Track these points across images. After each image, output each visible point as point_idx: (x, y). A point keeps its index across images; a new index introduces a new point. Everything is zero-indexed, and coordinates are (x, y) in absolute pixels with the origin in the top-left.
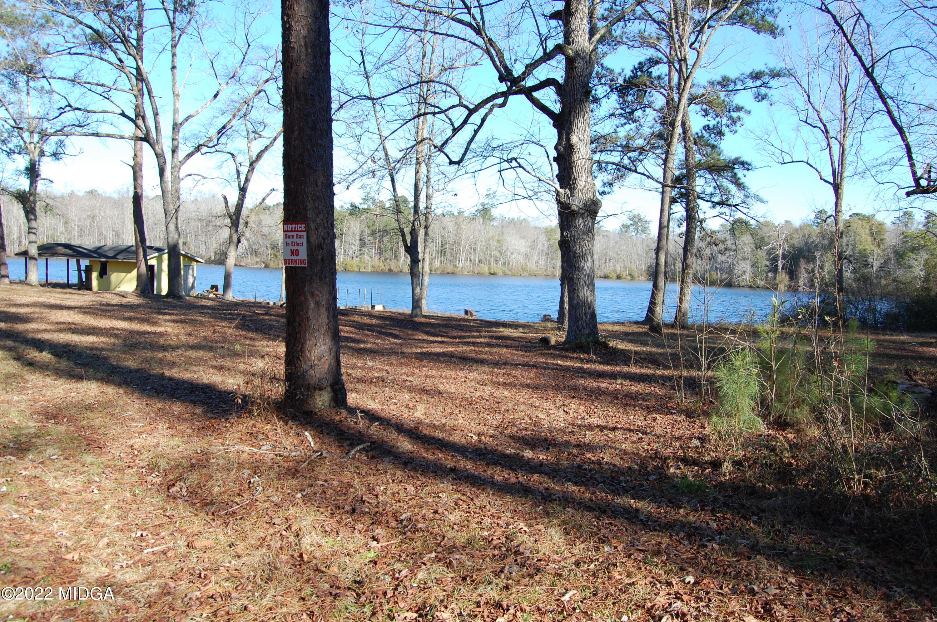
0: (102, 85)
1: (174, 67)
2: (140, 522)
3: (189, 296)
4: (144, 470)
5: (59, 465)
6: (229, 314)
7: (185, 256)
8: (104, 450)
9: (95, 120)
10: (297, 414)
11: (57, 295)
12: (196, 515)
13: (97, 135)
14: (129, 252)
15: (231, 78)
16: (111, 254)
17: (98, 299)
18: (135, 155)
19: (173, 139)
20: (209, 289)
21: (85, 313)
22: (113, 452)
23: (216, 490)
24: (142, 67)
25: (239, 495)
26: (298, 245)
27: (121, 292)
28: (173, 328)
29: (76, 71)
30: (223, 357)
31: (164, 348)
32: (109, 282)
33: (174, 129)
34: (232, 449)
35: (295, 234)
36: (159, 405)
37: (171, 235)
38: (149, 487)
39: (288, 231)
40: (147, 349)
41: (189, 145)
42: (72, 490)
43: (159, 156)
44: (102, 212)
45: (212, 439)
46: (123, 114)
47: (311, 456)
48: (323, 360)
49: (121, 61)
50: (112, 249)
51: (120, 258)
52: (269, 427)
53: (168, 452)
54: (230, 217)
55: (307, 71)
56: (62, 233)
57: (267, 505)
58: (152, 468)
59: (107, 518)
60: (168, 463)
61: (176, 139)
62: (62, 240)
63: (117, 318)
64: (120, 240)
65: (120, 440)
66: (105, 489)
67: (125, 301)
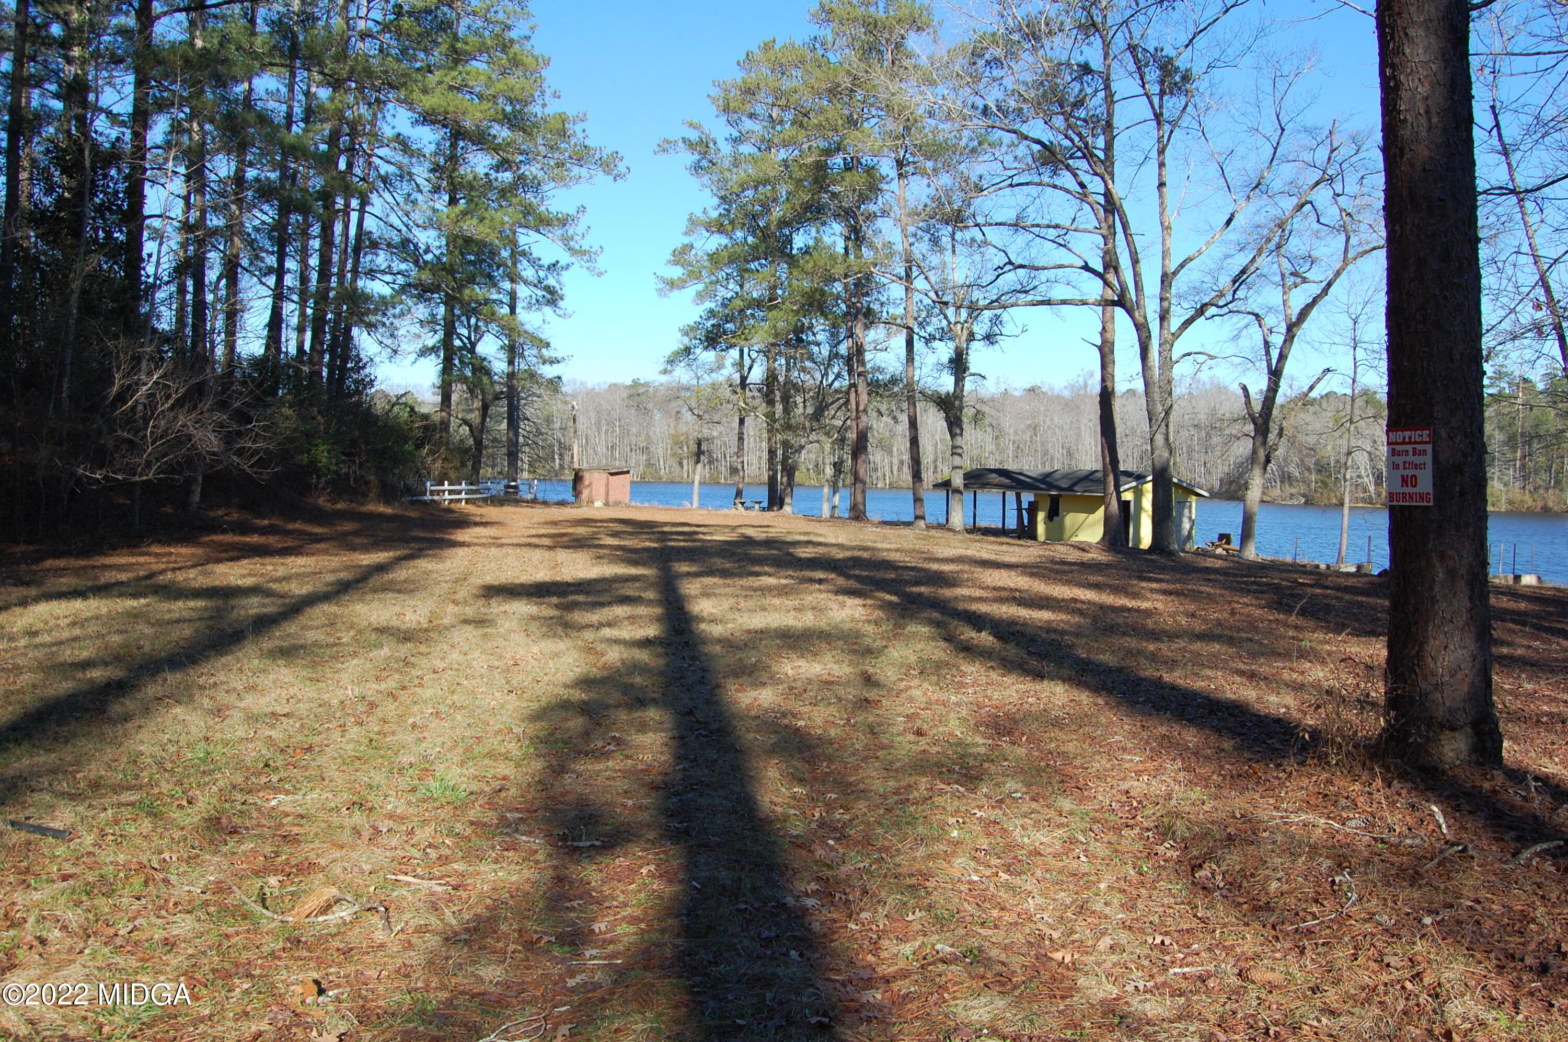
0: (1056, 227)
1: (1162, 185)
2: (1157, 920)
3: (1183, 551)
4: (1150, 834)
5: (1025, 809)
6: (1254, 583)
7: (1178, 486)
8: (1086, 793)
9: (1044, 279)
10: (1409, 770)
11: (990, 547)
12: (1247, 924)
13: (1048, 302)
14: (1092, 481)
15: (1254, 189)
16: (1064, 484)
17: (1047, 553)
18: (1104, 328)
19: (1162, 299)
20: (1216, 540)
21: (1032, 575)
22: (1101, 798)
23: (1274, 886)
24: (1113, 191)
25: (1316, 901)
26: (1416, 466)
27: (1082, 543)
28: (1166, 603)
29: (1019, 209)
30: (1253, 656)
31: (1155, 635)
32: (1061, 527)
33: (1162, 282)
34: (1294, 818)
35: (1409, 448)
36: (1163, 730)
37: (1157, 453)
38: (1162, 863)
39: (1397, 443)
40: (1130, 635)
41: (1186, 305)
42: (1049, 850)
43: (1141, 328)
44: (1048, 420)
45: (1257, 796)
46: (1086, 268)
47: (1442, 851)
48: (1459, 676)
49: (1082, 185)
50: (1066, 476)
51: (1079, 490)
52: (1357, 787)
53: (1187, 809)
54: (1254, 420)
55: (1431, 158)
56: (991, 453)
57: (1369, 927)
58: (1164, 832)
59: (1106, 904)
60: (1188, 828)
61: (1167, 299)
62: (992, 464)
63: (1080, 585)
64: (1073, 463)
65: (1109, 780)
66: (1096, 858)
67: (1087, 557)
